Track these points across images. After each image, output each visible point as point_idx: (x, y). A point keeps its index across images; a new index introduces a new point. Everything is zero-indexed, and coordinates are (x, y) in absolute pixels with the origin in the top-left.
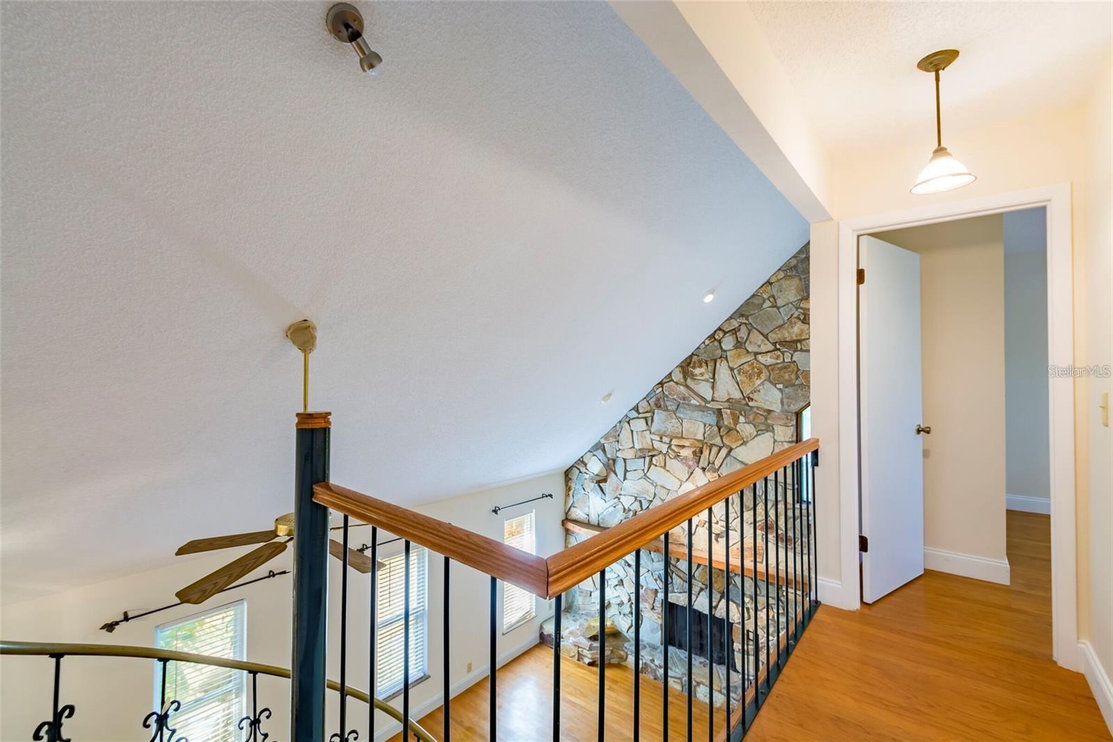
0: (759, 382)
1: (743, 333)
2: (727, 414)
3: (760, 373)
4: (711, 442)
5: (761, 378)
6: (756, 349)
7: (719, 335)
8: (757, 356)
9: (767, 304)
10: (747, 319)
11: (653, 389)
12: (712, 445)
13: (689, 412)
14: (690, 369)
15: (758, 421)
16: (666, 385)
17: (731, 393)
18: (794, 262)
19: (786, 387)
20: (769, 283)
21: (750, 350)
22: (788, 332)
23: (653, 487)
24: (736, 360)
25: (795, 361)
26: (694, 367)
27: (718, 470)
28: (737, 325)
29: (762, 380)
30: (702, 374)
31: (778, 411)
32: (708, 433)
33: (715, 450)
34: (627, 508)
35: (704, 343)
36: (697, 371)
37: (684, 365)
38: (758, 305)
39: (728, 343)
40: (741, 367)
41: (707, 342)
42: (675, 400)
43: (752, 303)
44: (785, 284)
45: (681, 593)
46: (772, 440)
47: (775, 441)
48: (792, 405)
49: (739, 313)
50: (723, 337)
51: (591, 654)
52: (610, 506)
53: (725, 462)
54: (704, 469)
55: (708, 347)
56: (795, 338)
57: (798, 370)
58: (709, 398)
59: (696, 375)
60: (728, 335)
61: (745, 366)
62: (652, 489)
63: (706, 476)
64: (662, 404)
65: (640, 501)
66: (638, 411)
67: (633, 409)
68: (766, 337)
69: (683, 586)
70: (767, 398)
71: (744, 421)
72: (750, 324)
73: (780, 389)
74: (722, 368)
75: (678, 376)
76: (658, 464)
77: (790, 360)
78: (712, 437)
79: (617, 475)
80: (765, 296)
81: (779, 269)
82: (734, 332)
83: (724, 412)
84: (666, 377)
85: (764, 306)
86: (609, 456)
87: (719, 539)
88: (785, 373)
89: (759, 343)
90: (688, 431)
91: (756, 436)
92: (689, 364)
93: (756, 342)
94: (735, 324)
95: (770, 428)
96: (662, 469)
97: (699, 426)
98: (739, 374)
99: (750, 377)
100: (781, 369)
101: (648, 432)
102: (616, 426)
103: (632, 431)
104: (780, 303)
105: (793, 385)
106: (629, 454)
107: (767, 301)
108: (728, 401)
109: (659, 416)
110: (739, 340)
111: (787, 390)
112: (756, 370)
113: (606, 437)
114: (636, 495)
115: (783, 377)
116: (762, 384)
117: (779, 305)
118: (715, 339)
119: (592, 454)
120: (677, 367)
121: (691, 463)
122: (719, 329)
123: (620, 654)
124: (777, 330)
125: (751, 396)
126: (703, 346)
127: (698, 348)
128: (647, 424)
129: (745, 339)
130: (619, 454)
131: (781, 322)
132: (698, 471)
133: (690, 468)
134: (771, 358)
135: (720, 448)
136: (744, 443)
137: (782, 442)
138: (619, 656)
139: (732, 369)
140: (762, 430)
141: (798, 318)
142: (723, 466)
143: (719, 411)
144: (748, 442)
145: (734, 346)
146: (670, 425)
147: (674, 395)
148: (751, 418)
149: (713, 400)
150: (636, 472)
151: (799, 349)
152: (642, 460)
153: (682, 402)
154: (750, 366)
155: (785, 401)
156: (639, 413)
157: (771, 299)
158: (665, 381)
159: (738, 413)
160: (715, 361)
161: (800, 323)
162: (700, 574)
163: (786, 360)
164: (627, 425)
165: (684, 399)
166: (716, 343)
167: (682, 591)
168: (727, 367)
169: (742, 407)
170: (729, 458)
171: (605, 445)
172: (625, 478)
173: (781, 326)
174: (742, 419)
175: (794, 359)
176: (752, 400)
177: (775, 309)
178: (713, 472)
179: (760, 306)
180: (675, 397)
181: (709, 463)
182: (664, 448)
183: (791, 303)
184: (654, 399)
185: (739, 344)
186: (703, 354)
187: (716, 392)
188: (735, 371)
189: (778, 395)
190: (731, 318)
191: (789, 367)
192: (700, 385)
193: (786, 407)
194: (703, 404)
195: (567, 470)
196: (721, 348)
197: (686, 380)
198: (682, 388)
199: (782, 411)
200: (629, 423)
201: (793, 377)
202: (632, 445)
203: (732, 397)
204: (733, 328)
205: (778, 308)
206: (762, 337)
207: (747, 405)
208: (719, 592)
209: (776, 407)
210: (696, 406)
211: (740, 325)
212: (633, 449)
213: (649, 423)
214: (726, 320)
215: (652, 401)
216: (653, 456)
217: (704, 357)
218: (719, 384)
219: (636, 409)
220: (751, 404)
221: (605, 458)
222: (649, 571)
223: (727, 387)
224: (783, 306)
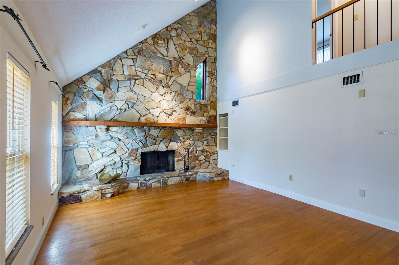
0: (186, 52)
1: (179, 31)
2: (174, 63)
3: (186, 49)
4: (167, 74)
5: (187, 51)
6: (184, 39)
7: (169, 29)
8: (185, 42)
9: (188, 23)
10: (181, 26)
11: (137, 44)
12: (167, 76)
13: (157, 60)
14: (156, 40)
15: (185, 67)
16: (144, 44)
17: (175, 55)
18: (197, 11)
19: (195, 56)
20: (188, 15)
21: (182, 39)
22: (195, 36)
23: (137, 96)
24: (177, 41)
25: (196, 48)
26: (158, 40)
27: (169, 87)
28: (177, 27)
29: (187, 52)
30: (162, 44)
31: (192, 65)
32: (166, 70)
33: (169, 78)
34: (119, 108)
35: (163, 30)
36: (160, 42)
37: (154, 37)
38: (185, 22)
39: (173, 33)
40: (179, 45)
41: (164, 30)
42: (149, 52)
43: (183, 20)
44: (194, 18)
45: (151, 146)
46: (190, 75)
47: (191, 76)
48: (197, 63)
49: (177, 22)
50: (171, 30)
51: (113, 189)
52: (107, 108)
53: (173, 83)
54: (163, 87)
55: (164, 32)
56: (197, 39)
57: (198, 51)
58: (165, 55)
59: (159, 44)
60: (173, 30)
61: (181, 44)
62: (136, 97)
63: (164, 89)
64: (142, 53)
65: (128, 104)
66: (127, 54)
67: (124, 52)
68: (188, 35)
69: (153, 142)
70: (188, 59)
71: (181, 66)
72: (182, 28)
73: (192, 57)
74: (171, 43)
75: (150, 41)
76: (139, 84)
77: (195, 47)
78: (168, 72)
79: (112, 90)
80: (188, 20)
81: (192, 11)
82: (176, 29)
83: (173, 62)
84: (144, 40)
85: (187, 23)
86: (105, 78)
87: (169, 117)
88: (194, 51)
89: (186, 37)
90: (156, 68)
91: (184, 74)
92: (155, 38)
93: (184, 36)
94: (176, 26)
95: (189, 71)
96: (142, 87)
97: (161, 67)
98: (179, 47)
99: (183, 50)
100: (193, 49)
101: (134, 67)
102: (110, 61)
103: (123, 65)
104: (192, 24)
105: (196, 56)
106: (121, 78)
107: (188, 22)
108: (174, 58)
109: (140, 59)
110: (178, 33)
111: (195, 57)
112: (185, 47)
113: (103, 66)
114: (126, 101)
115: (193, 52)
116: (187, 53)
117: (192, 25)
118: (168, 30)
119: (90, 76)
120: (150, 37)
121: (157, 83)
122: (169, 26)
123: (125, 186)
124: (191, 34)
125: (183, 57)
126: (162, 31)
127: (160, 31)
128: (134, 62)
129: (180, 34)
130: (113, 77)
131: (192, 32)
132: (161, 87)
133: (157, 85)
134: (190, 44)
135: (171, 77)
136: (180, 76)
137: (193, 76)
138: (123, 187)
139: (175, 45)
140: (187, 71)
141: (198, 32)
142: (172, 85)
143: (170, 61)
144: (181, 75)
145: (176, 35)
146: (147, 64)
147: (149, 50)
148: (183, 65)
149: (167, 56)
150: (125, 87)
151: (198, 43)
152: (129, 81)
153: (152, 54)
154: (183, 45)
155: (195, 61)
156: (128, 56)
157: (190, 22)
158: (143, 42)
159: (178, 63)
160: (168, 40)
161: (198, 34)
162: (161, 134)
163: (194, 47)
164: (120, 61)
165: (154, 53)
166: (168, 32)
167: (152, 144)
168: (173, 43)
169: (180, 60)
170: (175, 81)
171: (102, 71)
172: (118, 92)
173: (192, 33)
174: (180, 66)
175: (197, 47)
176: (184, 59)
177: (191, 26)
178: (168, 88)
179: (186, 23)
180: (149, 51)
181: (166, 84)
182: (143, 76)
183: (196, 26)
184: (137, 50)
185: (178, 35)
186: (162, 35)
187: (168, 53)
188: (177, 46)
189: (192, 59)
190: (174, 23)
191: (195, 49)
192: (161, 49)
193: (195, 63)
194: (163, 57)
195: (65, 86)
196: (170, 35)
197: (154, 45)
198: (153, 47)
199: (193, 65)
200: (121, 59)
201: (196, 53)
202: (122, 73)
203: (175, 56)
204: (175, 28)
205: (192, 26)
206: (186, 35)
207: (181, 60)
208: (169, 140)
209: (191, 63)
210: (160, 57)
211: (178, 28)
212: (123, 75)
213: (135, 62)
214: (172, 23)
215: (136, 51)
216: (136, 80)
217: (163, 36)
218: (170, 50)
219: (126, 52)
220: (183, 60)
221: (102, 79)
222: (133, 140)
223: (173, 52)
224: (194, 26)
